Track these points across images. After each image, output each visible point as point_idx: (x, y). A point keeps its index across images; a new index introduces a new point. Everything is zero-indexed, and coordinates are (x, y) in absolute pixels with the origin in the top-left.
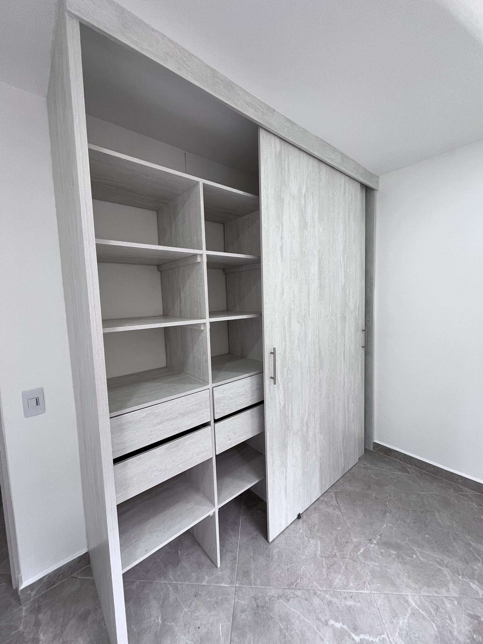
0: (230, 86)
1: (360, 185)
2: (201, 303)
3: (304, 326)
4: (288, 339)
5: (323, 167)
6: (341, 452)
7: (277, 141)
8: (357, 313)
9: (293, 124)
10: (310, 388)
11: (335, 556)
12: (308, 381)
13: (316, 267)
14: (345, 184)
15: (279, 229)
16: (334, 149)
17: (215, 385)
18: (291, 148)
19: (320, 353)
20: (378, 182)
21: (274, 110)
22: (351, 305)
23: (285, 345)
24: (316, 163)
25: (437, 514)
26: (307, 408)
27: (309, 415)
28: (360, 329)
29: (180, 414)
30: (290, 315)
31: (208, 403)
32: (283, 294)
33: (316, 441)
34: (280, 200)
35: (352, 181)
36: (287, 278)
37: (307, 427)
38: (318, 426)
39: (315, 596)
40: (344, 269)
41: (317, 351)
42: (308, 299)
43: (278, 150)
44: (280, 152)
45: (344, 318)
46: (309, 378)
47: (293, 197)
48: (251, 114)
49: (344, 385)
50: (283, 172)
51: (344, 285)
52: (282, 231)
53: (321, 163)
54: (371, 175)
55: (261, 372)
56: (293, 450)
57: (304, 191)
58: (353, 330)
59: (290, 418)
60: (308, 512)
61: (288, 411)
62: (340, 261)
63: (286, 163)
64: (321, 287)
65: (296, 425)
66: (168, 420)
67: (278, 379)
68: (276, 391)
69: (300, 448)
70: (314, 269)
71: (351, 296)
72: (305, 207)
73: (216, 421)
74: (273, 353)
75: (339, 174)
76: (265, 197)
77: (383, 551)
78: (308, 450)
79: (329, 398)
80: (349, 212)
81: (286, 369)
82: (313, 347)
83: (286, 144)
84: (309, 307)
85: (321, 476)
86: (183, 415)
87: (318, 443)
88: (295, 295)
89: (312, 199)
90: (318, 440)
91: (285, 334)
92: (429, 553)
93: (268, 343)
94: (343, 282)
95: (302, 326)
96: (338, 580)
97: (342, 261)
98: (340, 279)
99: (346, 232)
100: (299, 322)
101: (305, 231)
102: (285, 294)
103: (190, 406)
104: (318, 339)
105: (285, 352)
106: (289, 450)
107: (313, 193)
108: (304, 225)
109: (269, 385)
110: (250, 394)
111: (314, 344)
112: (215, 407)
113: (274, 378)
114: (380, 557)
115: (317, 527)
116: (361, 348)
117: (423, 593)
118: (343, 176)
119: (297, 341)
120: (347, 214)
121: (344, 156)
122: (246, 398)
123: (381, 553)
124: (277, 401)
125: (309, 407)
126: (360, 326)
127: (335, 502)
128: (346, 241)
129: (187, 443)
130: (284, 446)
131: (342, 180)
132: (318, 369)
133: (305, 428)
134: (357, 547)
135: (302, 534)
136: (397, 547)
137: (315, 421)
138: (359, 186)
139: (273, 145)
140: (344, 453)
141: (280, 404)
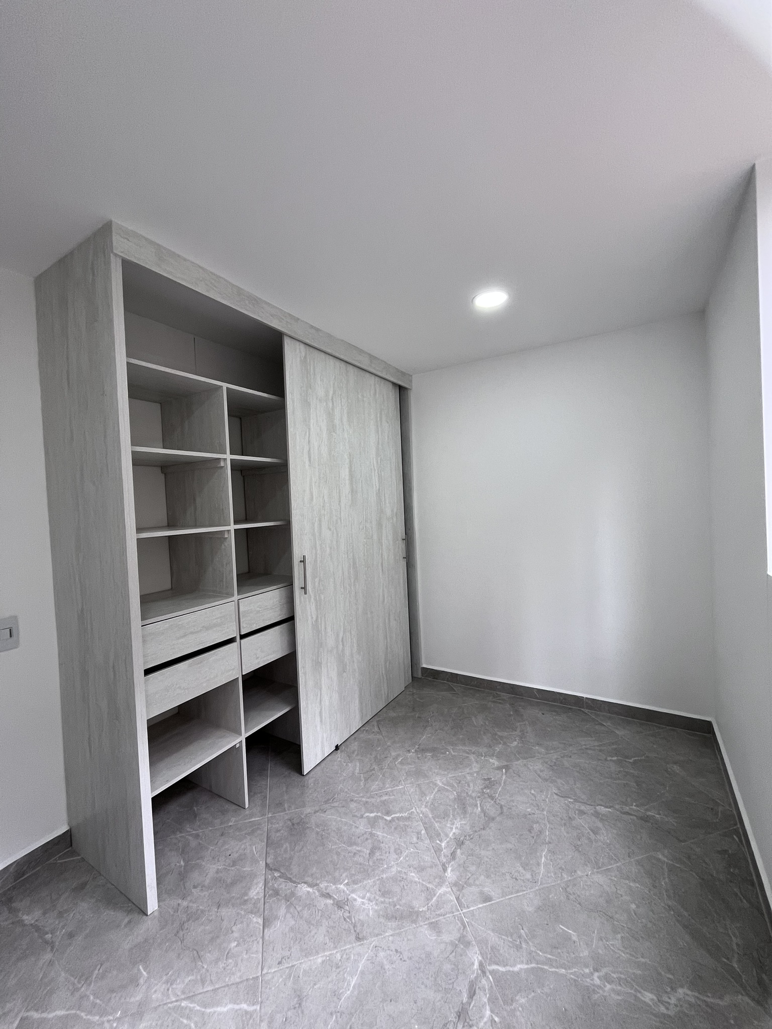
0: (255, 301)
1: (391, 384)
2: (224, 509)
3: (335, 533)
4: (318, 548)
5: (350, 368)
6: (384, 678)
7: (302, 346)
8: (395, 519)
9: (317, 330)
10: (345, 602)
11: (374, 769)
12: (342, 594)
13: (347, 470)
14: (375, 385)
15: (306, 433)
16: (361, 351)
17: (240, 597)
18: (316, 352)
19: (354, 563)
20: (411, 381)
21: (298, 319)
22: (388, 512)
23: (316, 553)
24: (343, 365)
25: (473, 719)
26: (342, 624)
27: (344, 632)
28: (400, 539)
29: (203, 627)
30: (320, 521)
31: (234, 617)
32: (312, 499)
33: (354, 662)
34: (306, 404)
35: (383, 381)
36: (315, 483)
37: (343, 645)
38: (355, 645)
39: (352, 802)
40: (378, 472)
41: (351, 560)
42: (339, 504)
43: (303, 354)
44: (305, 357)
45: (380, 525)
46: (342, 590)
47: (320, 400)
48: (275, 324)
49: (384, 600)
50: (309, 376)
51: (379, 489)
52: (309, 435)
53: (348, 365)
54: (403, 374)
55: (291, 584)
56: (328, 670)
57: (331, 393)
58: (390, 537)
59: (323, 633)
60: (347, 743)
61: (321, 626)
62: (373, 463)
63: (312, 368)
64: (353, 491)
65: (331, 642)
66: (192, 633)
67: (309, 590)
68: (307, 602)
69: (336, 668)
70: (345, 473)
71: (387, 502)
72: (333, 409)
73: (243, 637)
74: (303, 561)
75: (368, 375)
76: (291, 403)
77: (419, 756)
78: (344, 672)
79: (367, 614)
80: (381, 414)
81: (317, 580)
82: (346, 556)
83: (312, 349)
84: (340, 514)
85: (361, 703)
86: (207, 628)
87: (356, 665)
88: (325, 501)
89: (340, 401)
90: (356, 661)
91: (316, 542)
92: (461, 747)
93: (297, 552)
94: (378, 487)
95: (333, 533)
96: (374, 786)
97: (375, 463)
98: (374, 484)
99: (378, 434)
100: (330, 530)
101: (334, 434)
102: (314, 499)
103: (214, 620)
104: (352, 548)
105: (316, 561)
106: (324, 670)
107: (341, 395)
108: (332, 429)
109: (300, 597)
110: (279, 608)
111: (347, 553)
112: (241, 620)
113: (304, 588)
114: (417, 761)
115: (356, 753)
116: (401, 558)
117: (450, 776)
118: (373, 377)
119: (328, 549)
120: (378, 415)
121: (372, 358)
122: (275, 612)
123: (418, 758)
124: (309, 614)
125: (344, 623)
126: (400, 535)
127: (376, 729)
128: (378, 443)
129: (212, 659)
130: (317, 665)
131: (372, 380)
132: (352, 581)
133: (341, 646)
134: (396, 758)
135: (340, 761)
136: (433, 750)
137: (351, 639)
138: (390, 386)
139: (298, 351)
140: (387, 679)
141: (312, 618)
